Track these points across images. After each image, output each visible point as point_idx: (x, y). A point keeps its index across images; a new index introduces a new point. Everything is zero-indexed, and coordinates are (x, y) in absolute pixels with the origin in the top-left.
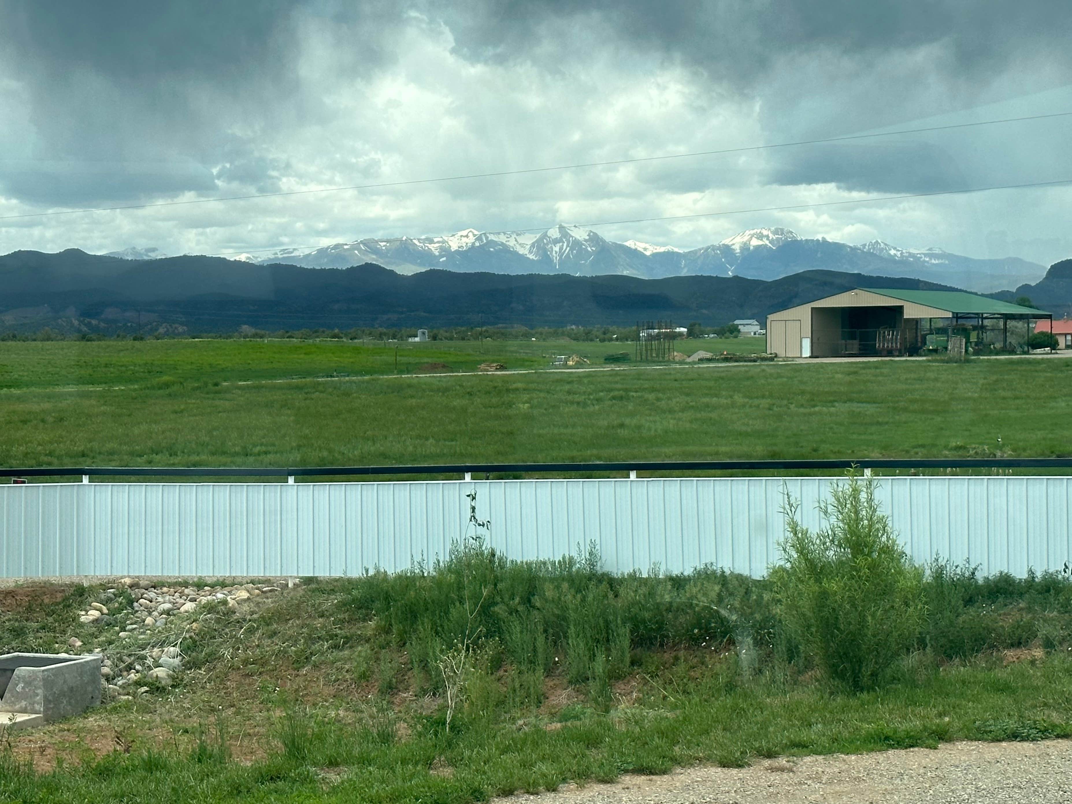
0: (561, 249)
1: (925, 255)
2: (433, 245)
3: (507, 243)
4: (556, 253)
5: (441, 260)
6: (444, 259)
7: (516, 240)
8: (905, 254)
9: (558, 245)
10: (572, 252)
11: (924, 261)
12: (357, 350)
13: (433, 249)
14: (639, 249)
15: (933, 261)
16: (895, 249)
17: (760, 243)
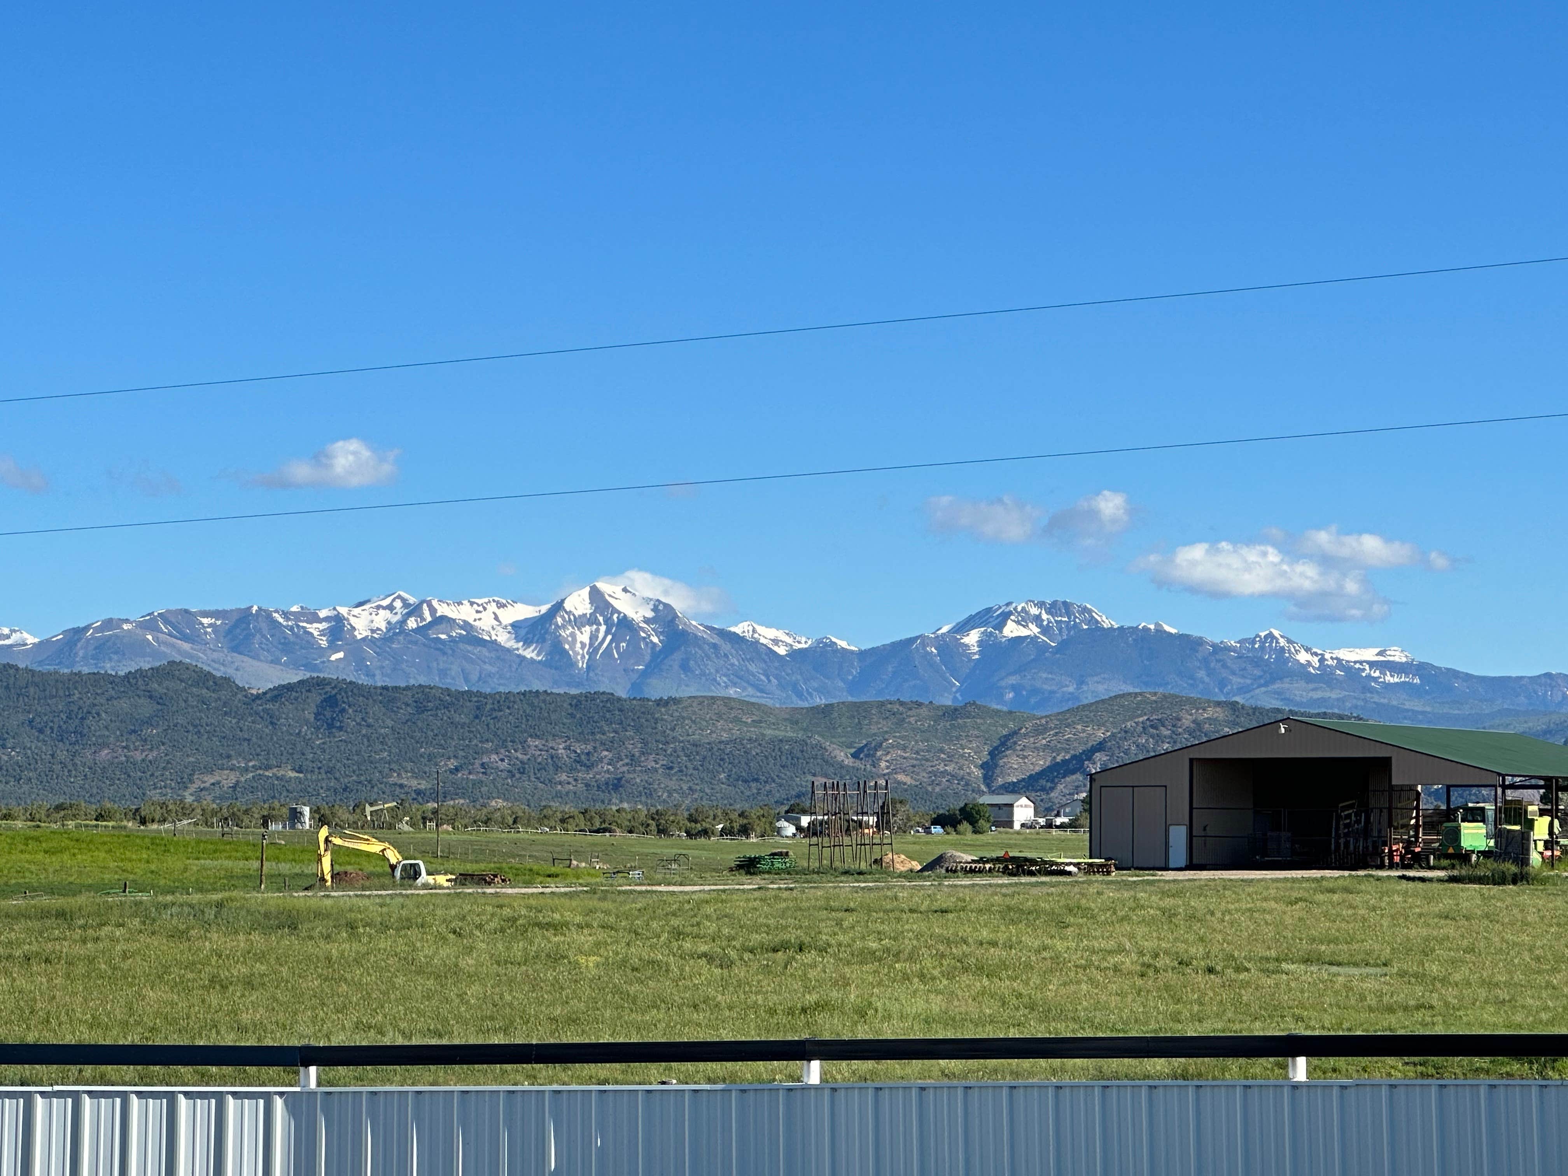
0: (593, 637)
1: (1372, 664)
2: (315, 625)
3: (477, 623)
4: (583, 645)
5: (334, 658)
6: (341, 655)
7: (496, 618)
8: (1330, 662)
9: (587, 629)
10: (618, 648)
11: (1369, 676)
12: (158, 844)
13: (316, 633)
14: (763, 641)
15: (1389, 679)
16: (1308, 650)
17: (1023, 632)
